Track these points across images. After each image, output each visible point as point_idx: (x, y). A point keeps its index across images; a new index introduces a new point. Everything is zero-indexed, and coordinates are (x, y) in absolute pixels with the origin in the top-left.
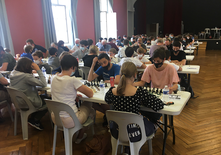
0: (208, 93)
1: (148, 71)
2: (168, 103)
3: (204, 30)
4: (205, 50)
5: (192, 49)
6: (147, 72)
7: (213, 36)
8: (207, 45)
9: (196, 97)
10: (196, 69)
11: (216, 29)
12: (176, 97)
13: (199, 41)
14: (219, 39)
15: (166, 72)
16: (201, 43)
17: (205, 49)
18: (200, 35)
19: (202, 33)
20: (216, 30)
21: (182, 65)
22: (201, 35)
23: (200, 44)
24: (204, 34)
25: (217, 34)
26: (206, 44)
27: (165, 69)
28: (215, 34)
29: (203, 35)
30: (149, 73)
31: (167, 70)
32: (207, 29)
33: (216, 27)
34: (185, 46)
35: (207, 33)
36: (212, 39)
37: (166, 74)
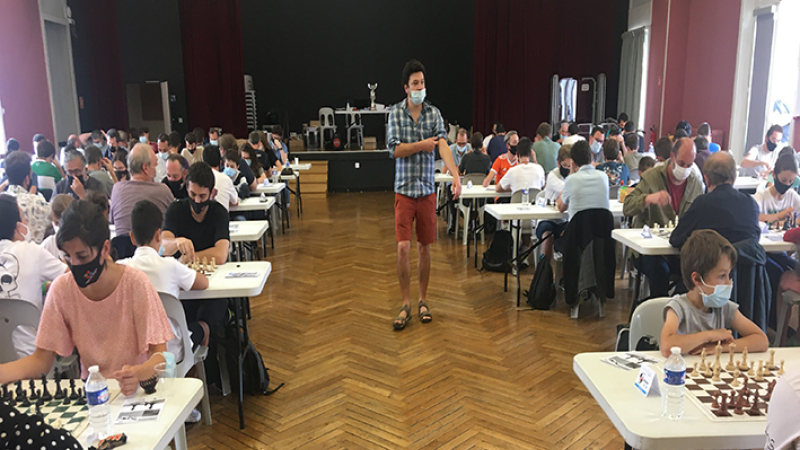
0: (314, 364)
1: (58, 304)
2: (106, 441)
3: (317, 117)
4: (324, 196)
5: (267, 195)
6: (52, 305)
7: (344, 141)
8: (330, 174)
9: (276, 390)
10: (253, 275)
11: (350, 110)
12: (147, 408)
13: (303, 159)
14: (362, 151)
15: (121, 303)
16: (307, 166)
17: (324, 188)
18: (308, 134)
19: (313, 128)
20: (350, 115)
21: (213, 262)
22: (312, 134)
23: (302, 172)
24: (318, 129)
25: (354, 131)
26: (326, 169)
27: (118, 288)
28: (349, 131)
29: (316, 133)
30: (61, 310)
31: (125, 292)
32: (326, 111)
33: (348, 106)
34: (250, 181)
35: (327, 125)
36: (342, 149)
37: (124, 310)
